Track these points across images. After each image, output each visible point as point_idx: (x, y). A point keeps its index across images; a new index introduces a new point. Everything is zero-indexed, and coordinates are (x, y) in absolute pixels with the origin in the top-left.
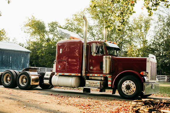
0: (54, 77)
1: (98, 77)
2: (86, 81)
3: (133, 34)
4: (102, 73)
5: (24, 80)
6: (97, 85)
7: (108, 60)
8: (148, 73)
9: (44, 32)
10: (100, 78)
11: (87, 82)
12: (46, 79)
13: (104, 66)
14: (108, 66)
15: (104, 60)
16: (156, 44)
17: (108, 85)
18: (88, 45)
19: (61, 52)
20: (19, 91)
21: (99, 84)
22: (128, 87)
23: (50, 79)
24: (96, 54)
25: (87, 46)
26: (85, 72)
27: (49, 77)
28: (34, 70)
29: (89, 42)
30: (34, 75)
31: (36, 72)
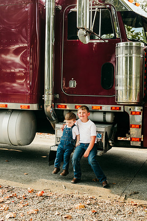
2: (57, 125)
7: (134, 56)
14: (134, 76)
15: (121, 56)
26: (53, 97)
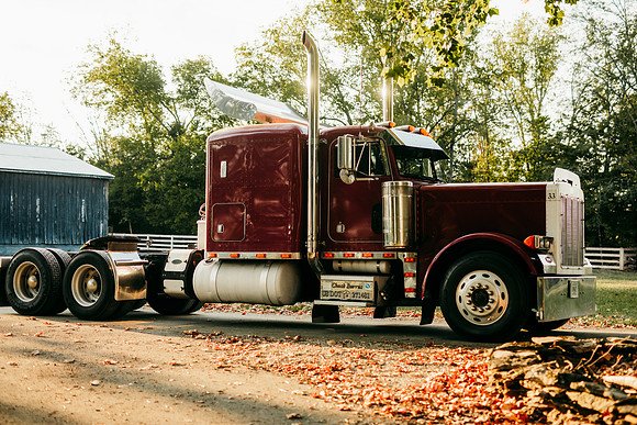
0: (201, 267)
1: (365, 261)
2: (323, 277)
3: (495, 95)
4: (381, 248)
5: (91, 283)
6: (361, 291)
7: (401, 196)
8: (551, 240)
9: (160, 99)
10: (372, 267)
11: (327, 283)
12: (174, 276)
13: (388, 218)
14: (401, 219)
15: (387, 197)
16: (580, 131)
17: (404, 290)
18: (325, 141)
19: (223, 174)
20: (74, 325)
21: (371, 289)
22: (480, 296)
23: (187, 276)
24: (357, 175)
25: (320, 145)
26: (317, 244)
27: (181, 268)
28: (128, 245)
29: (329, 132)
30: (125, 264)
31: (133, 250)
